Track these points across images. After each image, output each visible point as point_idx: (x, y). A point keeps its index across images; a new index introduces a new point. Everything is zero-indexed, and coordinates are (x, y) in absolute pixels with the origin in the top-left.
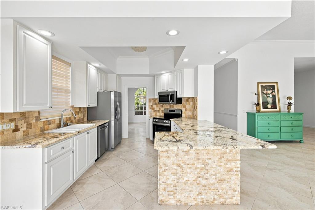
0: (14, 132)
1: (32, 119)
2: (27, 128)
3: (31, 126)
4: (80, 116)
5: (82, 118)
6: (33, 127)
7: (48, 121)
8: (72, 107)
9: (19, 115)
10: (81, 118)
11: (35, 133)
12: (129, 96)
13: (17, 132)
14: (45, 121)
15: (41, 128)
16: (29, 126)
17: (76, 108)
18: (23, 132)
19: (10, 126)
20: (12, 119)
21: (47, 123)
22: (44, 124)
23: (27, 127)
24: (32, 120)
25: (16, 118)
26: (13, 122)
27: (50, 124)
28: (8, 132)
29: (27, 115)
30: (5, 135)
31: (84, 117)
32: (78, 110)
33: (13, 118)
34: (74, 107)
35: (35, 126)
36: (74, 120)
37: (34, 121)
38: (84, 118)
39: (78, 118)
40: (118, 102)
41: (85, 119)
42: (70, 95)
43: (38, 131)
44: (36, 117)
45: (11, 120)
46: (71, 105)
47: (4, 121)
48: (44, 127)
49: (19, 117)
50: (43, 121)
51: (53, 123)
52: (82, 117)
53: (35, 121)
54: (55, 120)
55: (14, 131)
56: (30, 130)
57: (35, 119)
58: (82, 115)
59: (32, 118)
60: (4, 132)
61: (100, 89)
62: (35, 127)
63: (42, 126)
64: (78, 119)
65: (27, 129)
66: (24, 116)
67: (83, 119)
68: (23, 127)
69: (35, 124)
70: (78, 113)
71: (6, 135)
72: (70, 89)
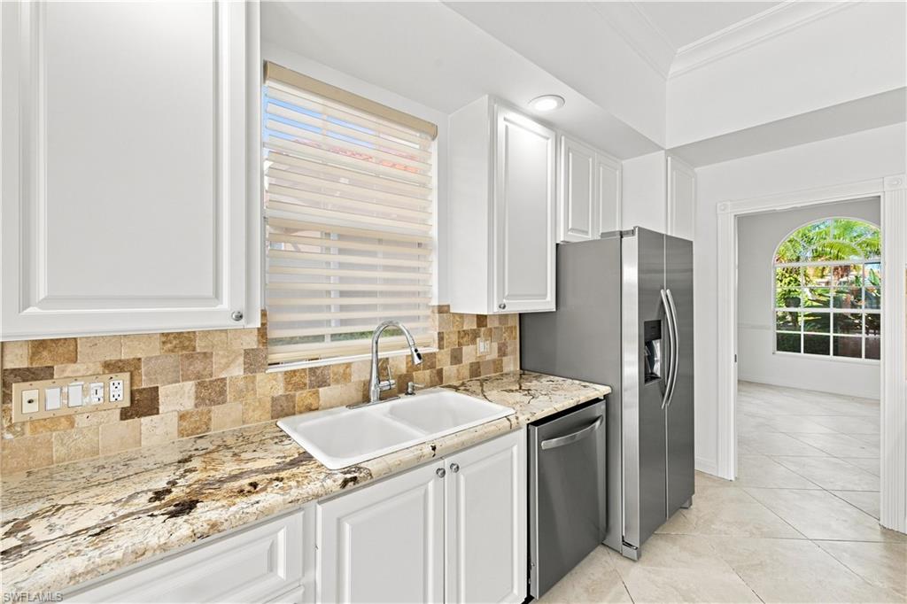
0: (131, 417)
1: (224, 361)
2: (200, 400)
3: (222, 392)
4: (483, 349)
5: (494, 361)
6: (229, 397)
7: (313, 370)
8: (443, 309)
9: (158, 344)
10: (488, 358)
11: (244, 422)
12: (741, 267)
13: (145, 420)
14: (295, 371)
15: (274, 400)
16: (211, 392)
17: (461, 316)
18: (176, 419)
19: (101, 393)
20: (120, 361)
21: (307, 381)
22: (288, 383)
23: (197, 398)
24: (228, 365)
25: (139, 356)
26: (121, 375)
27: (323, 383)
28: (94, 420)
29: (200, 346)
30: (81, 431)
31: (502, 352)
32: (471, 325)
33: (123, 358)
34: (452, 311)
35: (242, 391)
36: (449, 370)
37: (237, 371)
38: (505, 359)
39: (473, 360)
40: (665, 294)
41: (511, 364)
42: (434, 258)
43: (257, 414)
44: (247, 352)
45: (113, 367)
46: (435, 302)
47: (74, 372)
48: (290, 398)
49: (157, 354)
50: (286, 373)
51: (337, 381)
52: (495, 355)
53: (242, 373)
54: (348, 365)
55: (125, 414)
56: (217, 410)
57: (241, 359)
58: (495, 345)
59: (223, 357)
60: (77, 418)
61: (572, 230)
62: (240, 395)
63: (281, 392)
64: (472, 365)
65: (196, 406)
66: (184, 348)
67: (497, 365)
68: (177, 397)
69: (241, 384)
70: (474, 336)
71: (85, 431)
72: (434, 233)
